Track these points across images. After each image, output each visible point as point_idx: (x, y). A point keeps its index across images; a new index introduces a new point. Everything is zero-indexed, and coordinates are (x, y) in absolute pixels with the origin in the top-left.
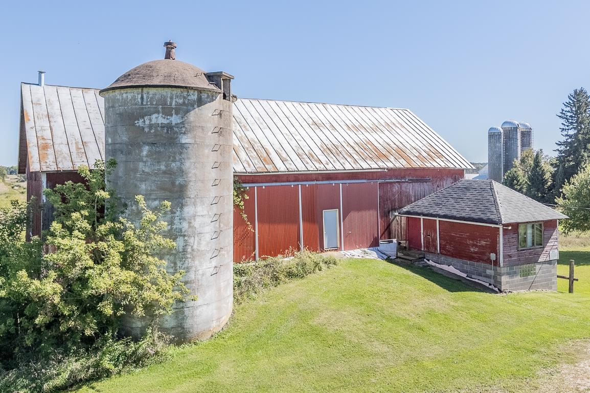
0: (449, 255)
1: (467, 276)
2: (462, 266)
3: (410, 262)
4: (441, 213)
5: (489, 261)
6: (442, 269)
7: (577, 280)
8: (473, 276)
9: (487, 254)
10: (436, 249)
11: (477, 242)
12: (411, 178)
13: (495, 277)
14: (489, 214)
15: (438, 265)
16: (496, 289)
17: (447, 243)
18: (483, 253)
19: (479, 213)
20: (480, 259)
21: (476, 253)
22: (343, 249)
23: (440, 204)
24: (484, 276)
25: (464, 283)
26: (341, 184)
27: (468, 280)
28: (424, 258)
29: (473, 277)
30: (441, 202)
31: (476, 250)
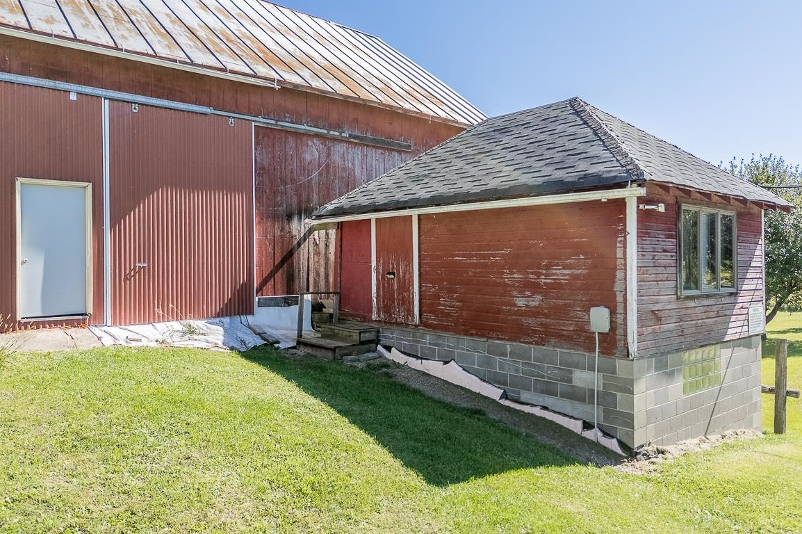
0: (446, 329)
1: (505, 396)
2: (488, 362)
3: (330, 354)
4: (423, 194)
5: (583, 338)
6: (424, 374)
7: (796, 394)
8: (524, 396)
9: (578, 311)
10: (410, 312)
11: (539, 275)
12: (357, 133)
13: (607, 399)
14: (582, 166)
15: (414, 363)
16: (613, 445)
17: (441, 289)
18: (561, 312)
19: (548, 171)
20: (547, 333)
21: (535, 313)
22: (109, 320)
23: (425, 176)
24: (564, 395)
25: (493, 424)
26: (106, 105)
27: (508, 408)
28: (377, 342)
29: (522, 400)
30: (426, 172)
31: (536, 301)
